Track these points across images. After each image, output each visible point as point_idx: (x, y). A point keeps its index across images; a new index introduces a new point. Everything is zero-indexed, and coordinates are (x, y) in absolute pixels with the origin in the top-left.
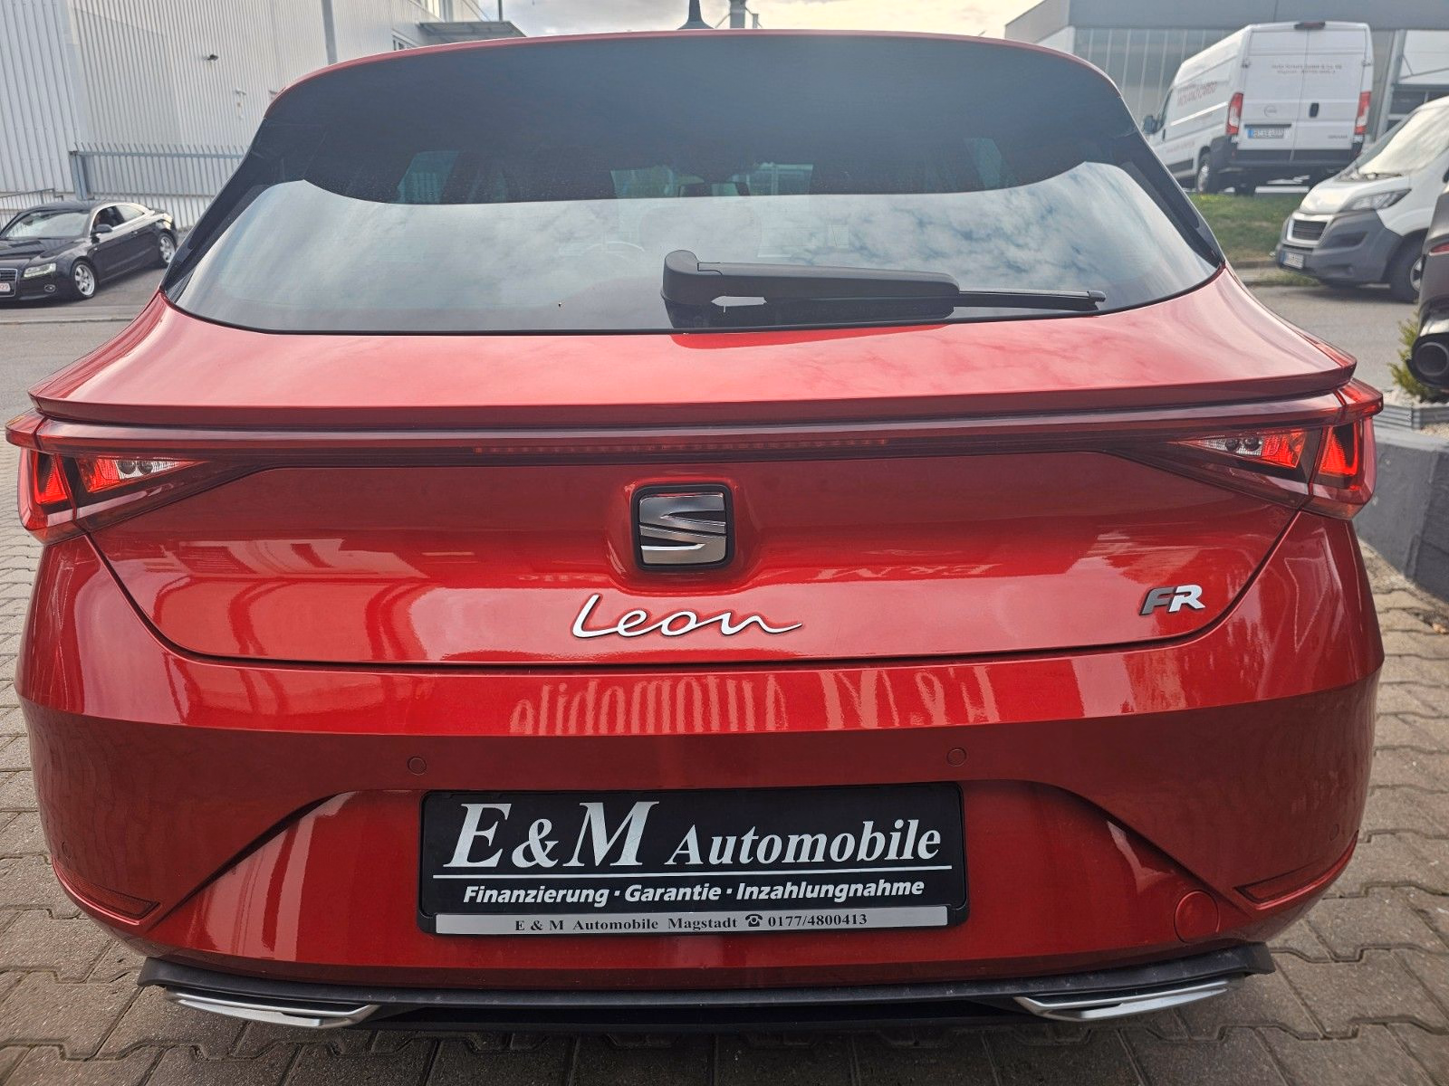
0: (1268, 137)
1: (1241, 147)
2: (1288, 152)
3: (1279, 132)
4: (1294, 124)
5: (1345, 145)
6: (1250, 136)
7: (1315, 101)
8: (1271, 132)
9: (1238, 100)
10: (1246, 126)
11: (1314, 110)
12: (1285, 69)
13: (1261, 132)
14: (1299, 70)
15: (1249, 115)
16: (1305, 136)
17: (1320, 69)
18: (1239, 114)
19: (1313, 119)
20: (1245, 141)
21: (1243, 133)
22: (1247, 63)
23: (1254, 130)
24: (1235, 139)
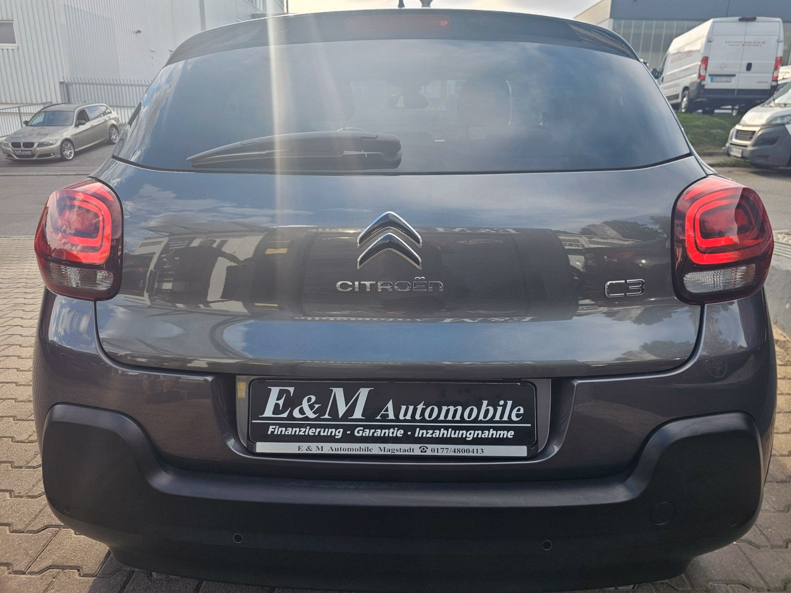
0: (722, 82)
1: (706, 87)
2: (733, 90)
3: (728, 79)
4: (737, 75)
5: (766, 86)
6: (712, 81)
7: (750, 62)
8: (724, 79)
9: (705, 60)
10: (710, 75)
11: (749, 67)
12: (733, 44)
13: (718, 79)
14: (741, 44)
15: (712, 69)
16: (743, 82)
17: (753, 44)
18: (706, 69)
19: (748, 72)
20: (709, 84)
21: (708, 79)
22: (711, 40)
23: (714, 78)
24: (703, 83)
